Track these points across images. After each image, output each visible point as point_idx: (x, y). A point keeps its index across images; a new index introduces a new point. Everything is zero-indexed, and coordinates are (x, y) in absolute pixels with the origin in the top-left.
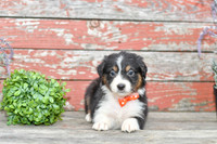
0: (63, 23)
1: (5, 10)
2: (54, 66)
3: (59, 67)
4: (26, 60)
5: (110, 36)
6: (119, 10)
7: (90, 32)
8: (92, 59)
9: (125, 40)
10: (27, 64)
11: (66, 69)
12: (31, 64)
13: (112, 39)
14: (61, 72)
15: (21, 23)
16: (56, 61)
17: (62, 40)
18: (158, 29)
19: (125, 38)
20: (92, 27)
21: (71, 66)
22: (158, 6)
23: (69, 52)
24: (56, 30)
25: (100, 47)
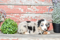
0: (21, 6)
1: (5, 3)
2: (18, 18)
3: (20, 18)
4: (10, 17)
5: (34, 10)
6: (36, 2)
7: (28, 9)
8: (29, 16)
9: (38, 11)
10: (11, 17)
11: (21, 19)
12: (12, 17)
13: (35, 11)
14: (20, 20)
15: (9, 6)
16: (19, 17)
17: (20, 11)
18: (47, 8)
19: (38, 10)
20: (29, 7)
21: (23, 18)
22: (47, 1)
23: (22, 14)
24: (19, 8)
25: (31, 13)
